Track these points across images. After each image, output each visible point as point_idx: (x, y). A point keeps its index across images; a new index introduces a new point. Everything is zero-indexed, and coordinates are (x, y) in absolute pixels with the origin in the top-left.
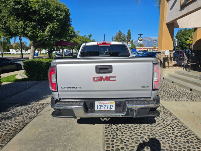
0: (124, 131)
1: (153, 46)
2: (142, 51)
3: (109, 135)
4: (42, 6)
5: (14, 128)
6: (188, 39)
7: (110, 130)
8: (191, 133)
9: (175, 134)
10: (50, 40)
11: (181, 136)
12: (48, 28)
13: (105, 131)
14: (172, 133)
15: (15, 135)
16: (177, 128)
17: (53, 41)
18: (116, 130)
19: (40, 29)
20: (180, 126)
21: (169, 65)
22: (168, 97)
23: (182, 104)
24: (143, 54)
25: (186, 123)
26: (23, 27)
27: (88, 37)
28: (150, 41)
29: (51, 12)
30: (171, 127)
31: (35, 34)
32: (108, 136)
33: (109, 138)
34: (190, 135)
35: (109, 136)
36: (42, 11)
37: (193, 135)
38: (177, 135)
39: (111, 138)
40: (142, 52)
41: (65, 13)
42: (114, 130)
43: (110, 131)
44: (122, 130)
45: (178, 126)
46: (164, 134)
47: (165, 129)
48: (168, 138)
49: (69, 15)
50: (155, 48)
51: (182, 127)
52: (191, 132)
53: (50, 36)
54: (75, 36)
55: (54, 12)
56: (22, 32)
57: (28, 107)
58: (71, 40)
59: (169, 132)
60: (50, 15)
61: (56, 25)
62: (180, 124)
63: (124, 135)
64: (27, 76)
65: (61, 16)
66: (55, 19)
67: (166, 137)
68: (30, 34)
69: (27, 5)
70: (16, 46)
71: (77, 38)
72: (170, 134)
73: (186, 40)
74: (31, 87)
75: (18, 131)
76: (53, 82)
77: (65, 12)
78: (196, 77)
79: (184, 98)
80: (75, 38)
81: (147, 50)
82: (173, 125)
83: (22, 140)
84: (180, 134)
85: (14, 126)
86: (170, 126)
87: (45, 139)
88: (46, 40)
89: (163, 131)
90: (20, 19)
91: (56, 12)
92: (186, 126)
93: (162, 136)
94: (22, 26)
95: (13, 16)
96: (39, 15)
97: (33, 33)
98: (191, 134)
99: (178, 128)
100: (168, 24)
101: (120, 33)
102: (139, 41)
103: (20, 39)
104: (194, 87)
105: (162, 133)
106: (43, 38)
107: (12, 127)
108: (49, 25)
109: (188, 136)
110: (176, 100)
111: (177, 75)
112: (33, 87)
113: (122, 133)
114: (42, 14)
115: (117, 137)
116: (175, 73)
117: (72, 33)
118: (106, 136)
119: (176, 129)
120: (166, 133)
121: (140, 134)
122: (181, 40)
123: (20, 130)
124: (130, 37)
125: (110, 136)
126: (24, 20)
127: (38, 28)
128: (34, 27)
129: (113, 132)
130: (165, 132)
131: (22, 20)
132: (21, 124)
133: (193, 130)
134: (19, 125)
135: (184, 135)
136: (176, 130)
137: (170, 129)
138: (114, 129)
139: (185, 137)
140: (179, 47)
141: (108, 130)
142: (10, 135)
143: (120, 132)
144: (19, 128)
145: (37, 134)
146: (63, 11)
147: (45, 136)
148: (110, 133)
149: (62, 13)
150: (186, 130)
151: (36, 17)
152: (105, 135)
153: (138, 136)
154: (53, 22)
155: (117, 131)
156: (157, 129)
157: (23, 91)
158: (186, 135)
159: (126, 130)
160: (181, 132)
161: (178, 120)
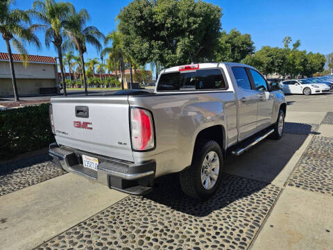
4: (167, 16)
7: (127, 203)
16: (225, 238)
20: (237, 239)
26: (149, 50)
29: (181, 22)
36: (167, 23)
41: (202, 19)
45: (235, 237)
61: (188, 40)
62: (242, 237)
65: (195, 24)
69: (152, 19)
91: (186, 20)
94: (147, 48)
97: (161, 56)
108: (181, 41)
114: (168, 27)
119: (219, 239)
126: (150, 40)
129: (124, 207)
131: (147, 41)
136: (215, 241)
141: (124, 202)
148: (120, 206)
149: (197, 19)
151: (164, 33)
155: (132, 207)
161: (255, 229)
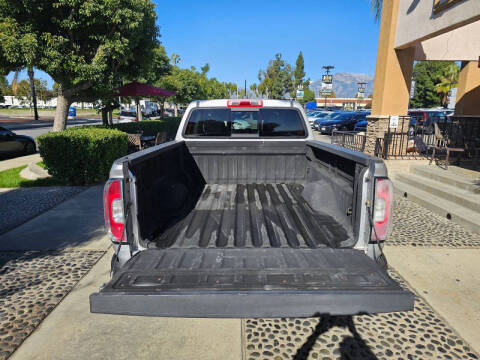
0: (294, 333)
1: (356, 96)
2: (330, 109)
3: (256, 344)
5: (17, 322)
6: (439, 81)
7: (260, 329)
8: (456, 338)
9: (418, 341)
10: (106, 81)
11: (430, 347)
12: (100, 53)
13: (247, 331)
14: (409, 338)
15: (20, 345)
16: (420, 322)
17: (114, 84)
18: (275, 329)
19: (80, 54)
20: (427, 318)
21: (398, 152)
22: (396, 236)
23: (431, 257)
24: (333, 116)
25: (441, 311)
26: (36, 48)
27: (201, 72)
28: (349, 82)
29: (109, 12)
30: (407, 320)
31: (68, 65)
32: (253, 347)
33: (257, 354)
34: (453, 344)
35: (256, 347)
36: (84, 9)
37: (460, 342)
38: (422, 343)
39: (261, 351)
40: (330, 113)
41: (143, 15)
42: (268, 330)
43: (260, 332)
44: (290, 330)
45: (423, 317)
46: (389, 340)
47: (392, 326)
48: (399, 351)
49: (153, 18)
50: (361, 102)
51: (433, 321)
52: (453, 334)
53: (106, 72)
54: (167, 70)
55: (114, 10)
56: (34, 60)
57: (52, 262)
58: (158, 78)
59: (402, 335)
60: (106, 18)
61: (120, 45)
62: (427, 314)
63: (293, 345)
64: (50, 172)
65: (134, 21)
66: (118, 30)
67: (394, 351)
68: (53, 66)
70: (19, 91)
71: (174, 73)
72: (404, 340)
73: (435, 84)
74: (59, 203)
75: (28, 332)
76: (116, 220)
77: (143, 11)
78: (461, 185)
79: (433, 240)
80: (170, 74)
81: (340, 105)
82: (410, 316)
83: (39, 358)
84: (428, 341)
85: (18, 317)
86: (403, 318)
87: (97, 355)
88: (95, 83)
89: (388, 333)
90: (28, 28)
91: (120, 11)
92: (442, 318)
93: (385, 348)
94: (32, 45)
95: (8, 19)
96: (77, 18)
97: (61, 64)
98: (455, 340)
99: (422, 325)
100: (398, 51)
101: (278, 63)
102: (324, 85)
103: (31, 74)
104: (457, 210)
105: (386, 337)
106: (87, 76)
107: (11, 320)
108: (104, 43)
109: (449, 348)
110: (414, 245)
111: (416, 176)
112: (65, 204)
113: (289, 338)
114: (84, 16)
115: (277, 350)
116: (411, 170)
117: (161, 62)
118: (250, 347)
119: (418, 326)
120: (395, 339)
121: (331, 342)
122: (422, 83)
123: (34, 328)
124: (302, 72)
125: (260, 346)
126: (39, 30)
127: (75, 50)
128: (64, 49)
129: (266, 337)
130: (391, 336)
131: (33, 31)
132: (35, 309)
133: (458, 330)
134: (30, 315)
135: (437, 343)
136: (419, 329)
137: (405, 326)
138: (268, 326)
139: (440, 350)
140: (417, 98)
141: (254, 330)
142: (7, 344)
143: (283, 336)
144: (30, 322)
145: (77, 341)
146: (137, 10)
147: (98, 347)
148: (260, 338)
149: (137, 14)
150: (443, 330)
151: (69, 23)
152: (248, 343)
153: (328, 346)
154: (112, 38)
155: (277, 332)
156: (374, 326)
157: (40, 213)
158: (443, 343)
159: (299, 328)
160: (430, 334)
161: (422, 302)
